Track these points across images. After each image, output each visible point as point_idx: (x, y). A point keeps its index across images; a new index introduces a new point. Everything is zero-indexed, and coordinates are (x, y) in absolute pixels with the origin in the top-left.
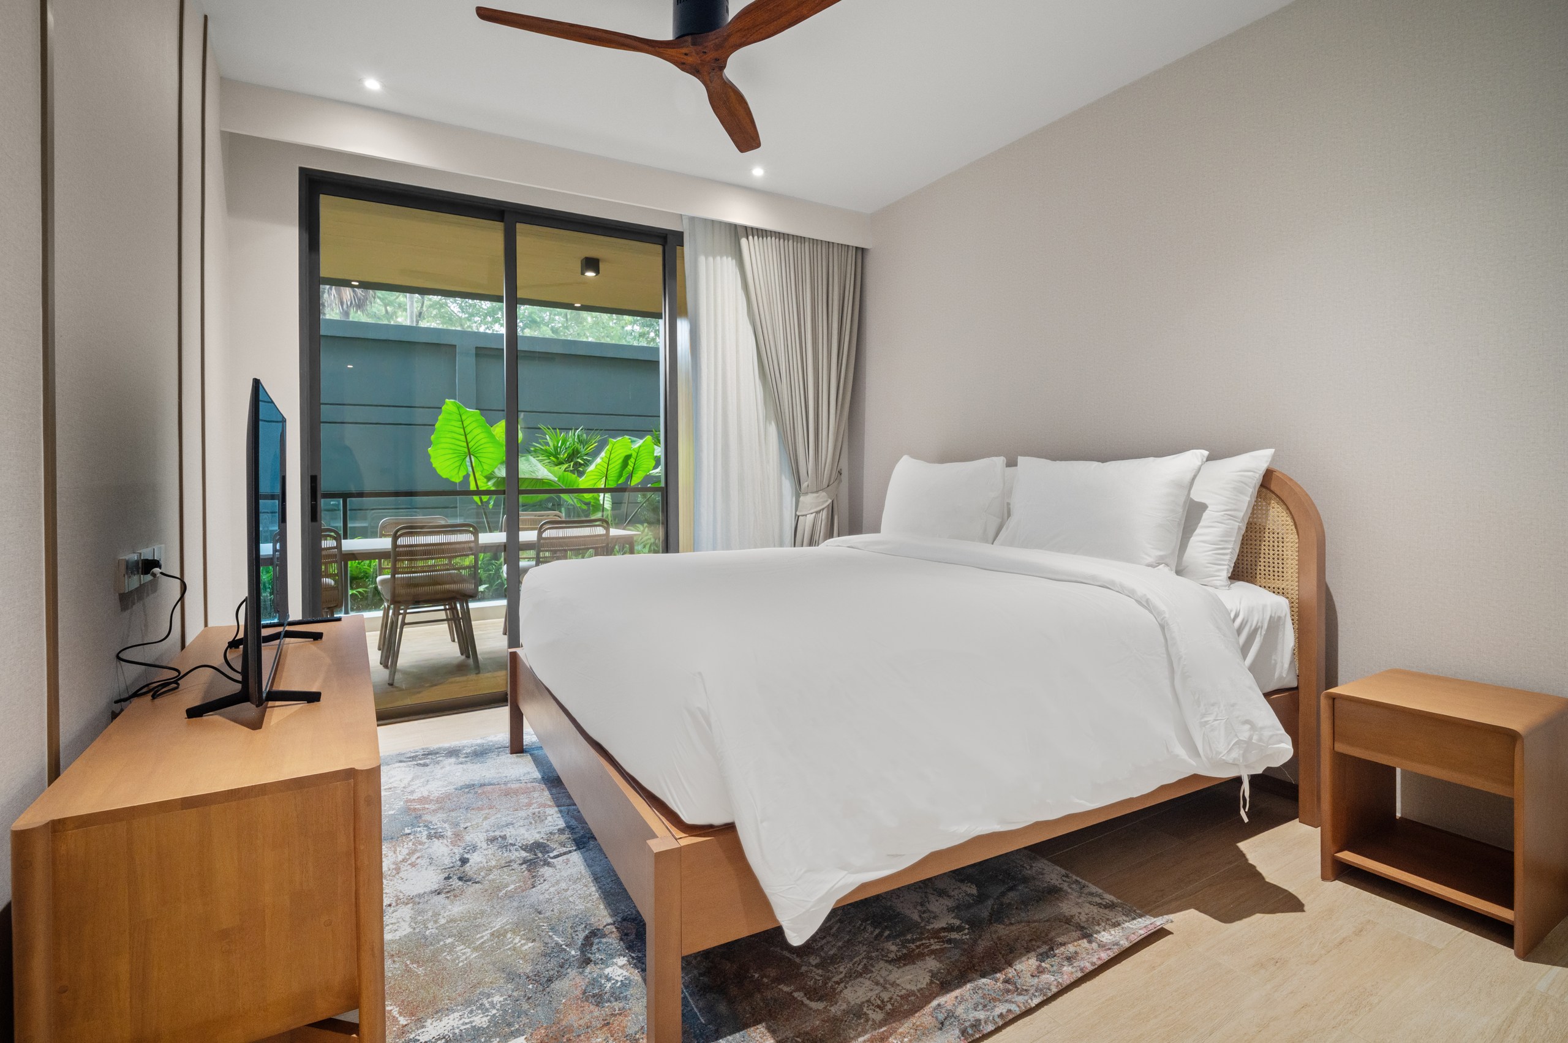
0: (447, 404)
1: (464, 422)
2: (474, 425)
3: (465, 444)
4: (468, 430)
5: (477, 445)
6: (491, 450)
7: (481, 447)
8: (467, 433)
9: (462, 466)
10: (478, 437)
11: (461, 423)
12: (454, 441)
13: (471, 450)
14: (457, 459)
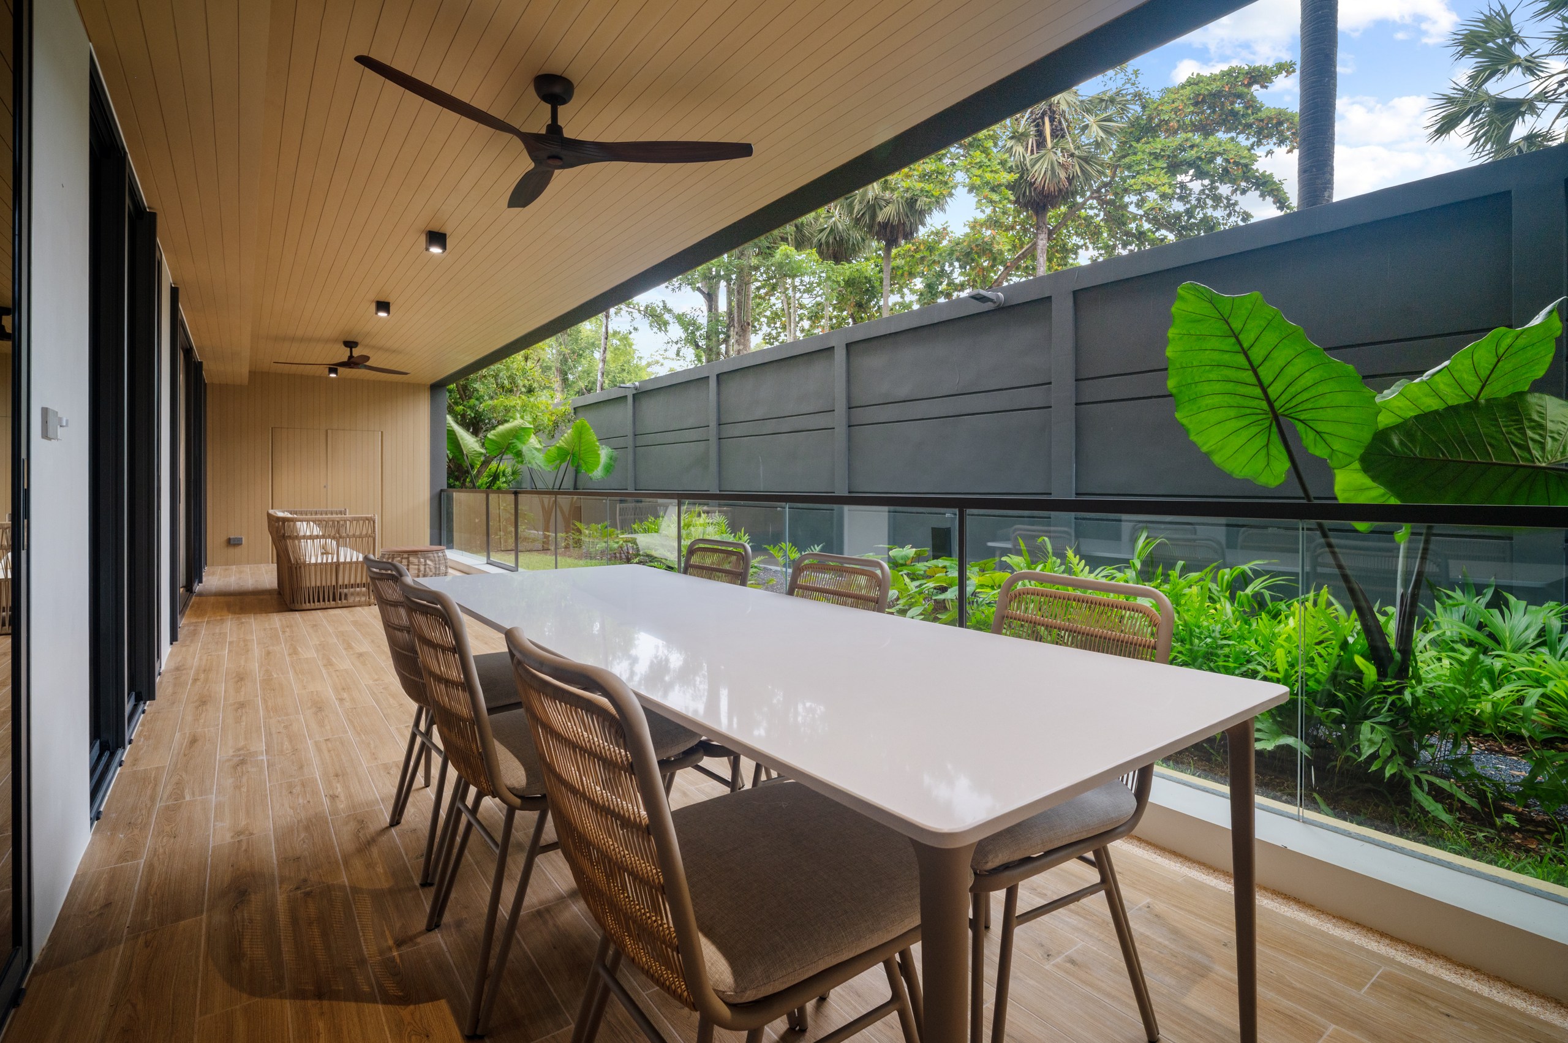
0: (1183, 299)
1: (1241, 337)
2: (1270, 338)
3: (1258, 391)
4: (1256, 355)
5: (1292, 390)
6: (1341, 399)
7: (1299, 399)
8: (1255, 364)
9: (1271, 446)
10: (1292, 371)
11: (1233, 340)
12: (1230, 387)
13: (1277, 405)
14: (1254, 430)
